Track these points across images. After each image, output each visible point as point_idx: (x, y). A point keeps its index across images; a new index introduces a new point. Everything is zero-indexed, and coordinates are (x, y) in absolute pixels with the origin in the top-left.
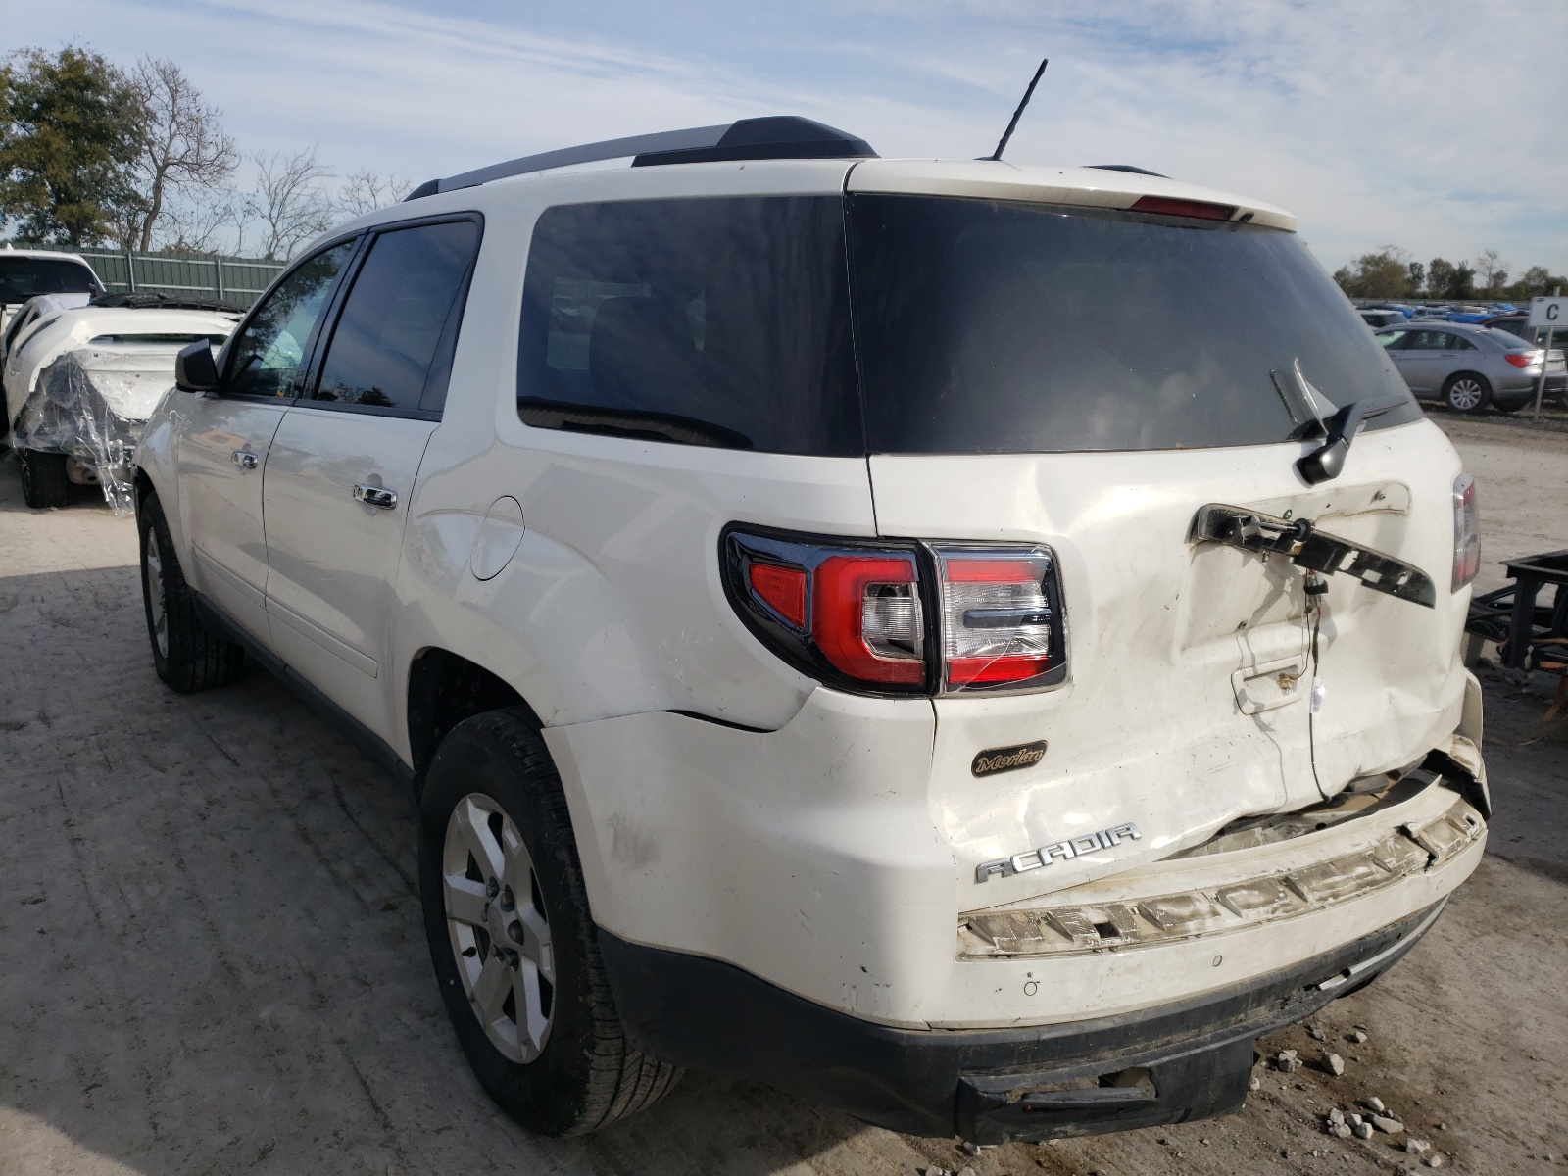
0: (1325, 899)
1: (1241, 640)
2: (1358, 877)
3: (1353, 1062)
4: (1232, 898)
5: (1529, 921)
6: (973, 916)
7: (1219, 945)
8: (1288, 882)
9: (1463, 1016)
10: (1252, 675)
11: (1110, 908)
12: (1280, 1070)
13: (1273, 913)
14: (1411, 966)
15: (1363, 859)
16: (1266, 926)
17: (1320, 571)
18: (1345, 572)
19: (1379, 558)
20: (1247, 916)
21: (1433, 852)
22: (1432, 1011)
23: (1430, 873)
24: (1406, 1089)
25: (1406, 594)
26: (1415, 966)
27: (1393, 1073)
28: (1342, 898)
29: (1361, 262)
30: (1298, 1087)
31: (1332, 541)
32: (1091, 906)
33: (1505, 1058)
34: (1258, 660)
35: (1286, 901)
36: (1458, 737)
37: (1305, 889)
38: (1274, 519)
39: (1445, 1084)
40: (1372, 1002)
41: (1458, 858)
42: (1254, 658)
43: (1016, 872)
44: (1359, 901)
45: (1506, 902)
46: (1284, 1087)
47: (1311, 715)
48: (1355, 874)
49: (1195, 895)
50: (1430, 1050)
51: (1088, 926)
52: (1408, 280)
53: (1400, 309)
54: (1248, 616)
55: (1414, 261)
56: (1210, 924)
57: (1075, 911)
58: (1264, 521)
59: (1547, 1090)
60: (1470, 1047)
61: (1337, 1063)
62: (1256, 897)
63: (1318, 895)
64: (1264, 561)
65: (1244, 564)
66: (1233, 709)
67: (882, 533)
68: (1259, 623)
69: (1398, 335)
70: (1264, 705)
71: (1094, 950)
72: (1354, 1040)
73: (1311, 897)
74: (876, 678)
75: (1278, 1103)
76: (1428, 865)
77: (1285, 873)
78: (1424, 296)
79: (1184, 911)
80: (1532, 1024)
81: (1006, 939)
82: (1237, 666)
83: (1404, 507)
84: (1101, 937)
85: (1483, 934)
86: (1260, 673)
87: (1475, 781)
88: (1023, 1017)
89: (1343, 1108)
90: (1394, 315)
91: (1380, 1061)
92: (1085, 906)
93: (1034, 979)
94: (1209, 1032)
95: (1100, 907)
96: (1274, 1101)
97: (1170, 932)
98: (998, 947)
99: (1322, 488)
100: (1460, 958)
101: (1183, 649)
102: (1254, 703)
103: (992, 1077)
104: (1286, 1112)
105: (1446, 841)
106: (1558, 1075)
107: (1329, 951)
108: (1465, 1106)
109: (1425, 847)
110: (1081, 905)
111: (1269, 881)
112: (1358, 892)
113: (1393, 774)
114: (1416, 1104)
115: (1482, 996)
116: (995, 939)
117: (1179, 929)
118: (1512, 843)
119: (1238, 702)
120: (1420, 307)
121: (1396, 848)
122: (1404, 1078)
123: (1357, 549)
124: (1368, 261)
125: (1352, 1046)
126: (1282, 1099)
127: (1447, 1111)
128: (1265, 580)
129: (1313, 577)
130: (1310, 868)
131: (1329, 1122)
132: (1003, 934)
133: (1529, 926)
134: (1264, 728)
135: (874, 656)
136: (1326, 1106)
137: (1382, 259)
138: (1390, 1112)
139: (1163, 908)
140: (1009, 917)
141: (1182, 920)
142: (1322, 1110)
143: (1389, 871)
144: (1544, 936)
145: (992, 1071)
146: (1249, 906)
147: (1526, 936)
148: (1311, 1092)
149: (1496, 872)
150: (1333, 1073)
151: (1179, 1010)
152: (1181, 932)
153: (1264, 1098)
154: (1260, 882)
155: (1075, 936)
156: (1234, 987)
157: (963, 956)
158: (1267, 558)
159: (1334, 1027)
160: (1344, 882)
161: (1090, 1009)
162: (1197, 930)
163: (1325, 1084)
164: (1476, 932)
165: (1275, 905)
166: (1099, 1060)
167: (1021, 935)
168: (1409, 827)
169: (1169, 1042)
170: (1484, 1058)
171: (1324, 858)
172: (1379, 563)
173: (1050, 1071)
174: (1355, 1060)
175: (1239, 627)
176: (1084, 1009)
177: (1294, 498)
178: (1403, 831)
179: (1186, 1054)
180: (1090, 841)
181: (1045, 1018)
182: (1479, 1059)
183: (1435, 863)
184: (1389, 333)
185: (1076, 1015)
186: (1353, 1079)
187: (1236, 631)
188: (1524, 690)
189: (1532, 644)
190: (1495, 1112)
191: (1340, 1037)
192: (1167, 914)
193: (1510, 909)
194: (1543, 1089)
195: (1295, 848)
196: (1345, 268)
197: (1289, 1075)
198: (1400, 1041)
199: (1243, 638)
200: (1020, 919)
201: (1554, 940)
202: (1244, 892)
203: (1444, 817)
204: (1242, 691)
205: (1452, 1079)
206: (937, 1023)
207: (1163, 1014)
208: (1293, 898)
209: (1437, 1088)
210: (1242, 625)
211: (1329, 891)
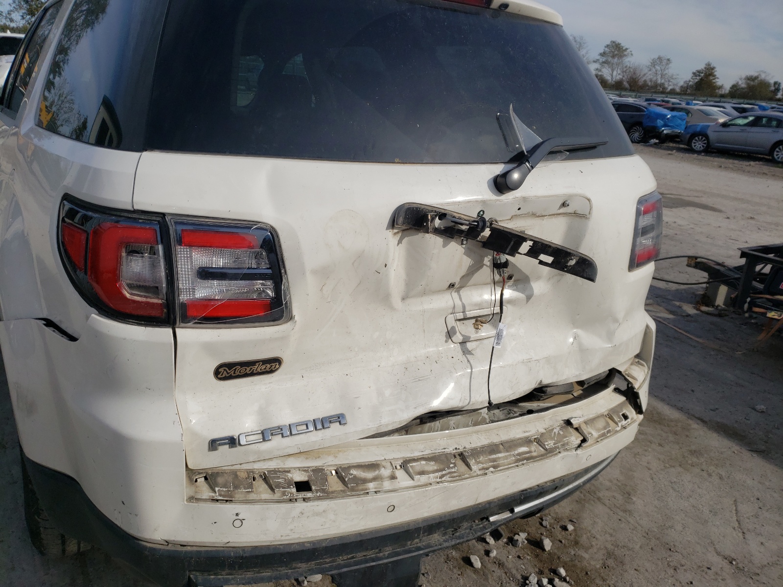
0: (487, 469)
1: (455, 295)
2: (519, 454)
3: (560, 543)
4: (411, 466)
5: (703, 460)
6: (210, 472)
7: (393, 499)
8: (462, 456)
9: (638, 519)
10: (462, 317)
11: (313, 471)
12: (513, 545)
13: (441, 478)
14: (619, 484)
15: (527, 441)
16: (434, 487)
17: (504, 253)
18: (524, 254)
19: (550, 246)
20: (419, 480)
21: (585, 437)
22: (621, 513)
23: (579, 451)
24: (585, 563)
25: (574, 271)
26: (622, 484)
27: (582, 553)
28: (501, 468)
29: (745, 79)
30: (519, 557)
31: (510, 233)
32: (299, 469)
33: (654, 548)
34: (467, 308)
35: (453, 470)
36: (637, 360)
37: (472, 462)
38: (462, 216)
39: (610, 562)
40: (587, 505)
41: (606, 441)
42: (464, 307)
43: (240, 445)
44: (516, 470)
45: (693, 448)
46: (510, 557)
47: (493, 347)
48: (516, 452)
49: (384, 463)
50: (609, 539)
51: (289, 483)
52: (772, 91)
53: (757, 105)
54: (456, 280)
55: (776, 80)
56: (387, 485)
57: (285, 471)
58: (454, 217)
59: (673, 572)
60: (635, 538)
61: (548, 544)
62: (432, 466)
63: (481, 466)
64: (462, 244)
65: (444, 246)
66: (445, 339)
67: (136, 207)
68: (468, 285)
69: (751, 118)
70: (470, 337)
71: (290, 500)
72: (565, 528)
73: (474, 467)
74: (128, 311)
75: (503, 567)
76: (580, 446)
77: (461, 450)
78: (779, 100)
79: (369, 475)
80: (679, 527)
81: (224, 489)
82: (450, 311)
83: (587, 213)
84: (297, 491)
85: (671, 466)
86: (468, 316)
87: (635, 390)
88: (231, 541)
89: (541, 573)
90: (753, 108)
91: (577, 543)
92: (295, 468)
93: (240, 517)
94: (388, 550)
95: (305, 470)
96: (501, 565)
97: (353, 489)
98: (217, 494)
99: (510, 196)
100: (652, 481)
101: (403, 299)
102: (463, 335)
103: (212, 577)
104: (505, 573)
105: (598, 430)
106: (683, 563)
107: (494, 499)
108: (617, 577)
109: (581, 434)
110: (291, 468)
111: (447, 456)
112: (517, 464)
113: (581, 383)
114: (587, 573)
115: (656, 507)
116: (217, 489)
117: (361, 487)
118: (711, 412)
119: (450, 334)
120: (774, 105)
121: (559, 433)
122: (586, 556)
123: (531, 240)
124: (750, 79)
125: (563, 533)
126: (506, 564)
127: (604, 580)
128: (465, 257)
129: (498, 257)
130: (483, 447)
131: (527, 582)
132: (225, 486)
133: (702, 464)
134: (466, 352)
135: (128, 296)
136: (531, 570)
137: (756, 78)
138: (568, 579)
139: (354, 472)
140: (235, 474)
141: (365, 481)
142: (527, 573)
143: (546, 449)
144: (707, 471)
145: (212, 573)
146: (422, 473)
147: (697, 470)
148: (525, 561)
149: (694, 429)
150: (544, 550)
151: (359, 539)
152: (362, 490)
153: (495, 563)
154: (439, 456)
155: (276, 490)
156: (408, 523)
157: (191, 499)
158: (465, 242)
159: (557, 520)
160: (506, 458)
161: (283, 538)
162: (375, 488)
163: (537, 556)
164: (667, 465)
165: (444, 472)
166: (294, 569)
167: (236, 487)
168: (572, 421)
169: (353, 557)
170: (641, 547)
171: (496, 440)
172: (551, 250)
173: (256, 575)
174: (561, 542)
175: (449, 287)
176: (279, 537)
177: (484, 202)
178: (568, 423)
179: (363, 566)
180: (307, 425)
181: (249, 542)
182: (638, 547)
183: (584, 445)
184: (746, 117)
185: (273, 541)
186: (555, 554)
187: (447, 289)
188: (753, 321)
189: (750, 297)
190: (634, 584)
191: (558, 527)
192: (355, 477)
193: (693, 453)
194: (671, 571)
195: (477, 432)
196: (738, 83)
197: (517, 549)
198: (593, 532)
199: (456, 293)
200: (243, 475)
201: (713, 474)
202: (423, 462)
203: (606, 413)
204: (453, 328)
205: (616, 559)
206: (171, 541)
207: (345, 541)
208: (462, 467)
209: (604, 564)
210: (452, 286)
211: (492, 463)
